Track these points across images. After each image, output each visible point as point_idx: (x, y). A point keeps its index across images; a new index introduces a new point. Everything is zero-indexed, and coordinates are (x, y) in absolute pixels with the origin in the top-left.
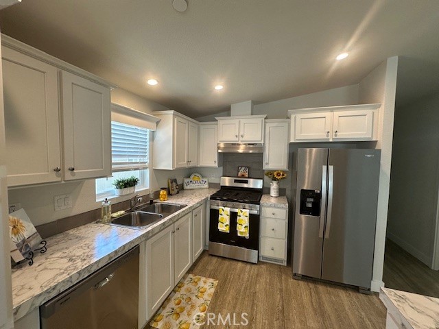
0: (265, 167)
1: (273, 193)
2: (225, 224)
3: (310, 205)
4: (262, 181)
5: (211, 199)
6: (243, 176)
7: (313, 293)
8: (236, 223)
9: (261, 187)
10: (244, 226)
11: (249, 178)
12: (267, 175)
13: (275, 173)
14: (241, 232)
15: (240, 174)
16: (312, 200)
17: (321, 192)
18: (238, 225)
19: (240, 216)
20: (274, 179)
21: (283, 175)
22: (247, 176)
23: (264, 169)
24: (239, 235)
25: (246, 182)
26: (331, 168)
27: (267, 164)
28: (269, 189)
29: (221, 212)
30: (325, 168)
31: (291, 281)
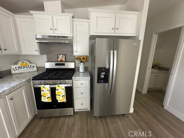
0: (75, 54)
1: (81, 70)
2: (47, 97)
3: (103, 77)
4: (74, 63)
5: (33, 80)
6: (61, 61)
7: (105, 126)
8: (56, 95)
9: (74, 68)
10: (61, 96)
11: (65, 61)
12: (77, 59)
13: (82, 58)
14: (60, 100)
15: (59, 60)
16: (104, 73)
17: (109, 68)
18: (57, 96)
19: (58, 90)
20: (81, 62)
21: (86, 59)
22: (64, 60)
23: (74, 55)
24: (59, 101)
25: (64, 65)
26: (115, 52)
27: (76, 51)
28: (79, 68)
29: (42, 89)
30: (112, 52)
31: (93, 121)
